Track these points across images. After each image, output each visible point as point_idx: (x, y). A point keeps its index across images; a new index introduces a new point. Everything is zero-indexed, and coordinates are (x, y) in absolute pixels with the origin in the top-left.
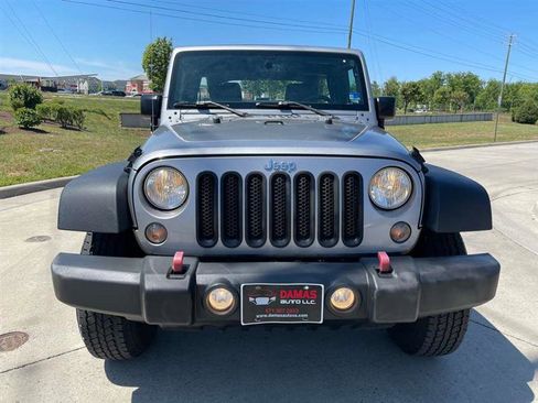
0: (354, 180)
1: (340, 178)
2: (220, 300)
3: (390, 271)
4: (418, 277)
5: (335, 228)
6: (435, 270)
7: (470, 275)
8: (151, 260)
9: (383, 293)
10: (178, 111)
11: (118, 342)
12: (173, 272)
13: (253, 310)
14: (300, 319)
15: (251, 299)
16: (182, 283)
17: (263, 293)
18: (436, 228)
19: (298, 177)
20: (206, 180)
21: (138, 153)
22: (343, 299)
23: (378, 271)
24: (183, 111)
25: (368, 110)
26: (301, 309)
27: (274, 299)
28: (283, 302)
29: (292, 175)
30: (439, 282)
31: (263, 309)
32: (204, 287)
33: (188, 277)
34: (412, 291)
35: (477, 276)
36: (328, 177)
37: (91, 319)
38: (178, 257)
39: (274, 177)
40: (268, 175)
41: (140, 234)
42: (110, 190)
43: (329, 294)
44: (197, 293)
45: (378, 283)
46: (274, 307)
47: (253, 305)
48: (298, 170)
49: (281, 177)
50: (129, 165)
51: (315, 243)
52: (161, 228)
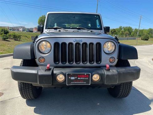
0: (99, 45)
1: (95, 44)
2: (61, 78)
3: (109, 70)
4: (117, 71)
5: (94, 59)
6: (122, 70)
7: (132, 71)
8: (40, 67)
9: (107, 75)
10: (48, 30)
11: (30, 93)
12: (47, 70)
13: (70, 81)
14: (84, 84)
15: (70, 78)
16: (49, 73)
17: (73, 76)
18: (122, 58)
19: (83, 44)
20: (56, 44)
21: (37, 37)
22: (96, 77)
23: (106, 70)
24: (50, 30)
25: (102, 30)
26: (84, 81)
27: (76, 77)
28: (79, 78)
29: (81, 43)
30: (123, 73)
31: (73, 80)
32: (56, 74)
33: (51, 71)
34: (116, 75)
35: (134, 72)
36: (91, 44)
37: (22, 86)
38: (48, 66)
39: (76, 44)
40: (74, 43)
41: (37, 60)
42: (28, 48)
43: (92, 76)
44: (54, 76)
45: (106, 73)
46: (76, 80)
47: (70, 79)
48: (83, 42)
49: (78, 44)
50: (34, 41)
51: (88, 63)
52: (43, 58)
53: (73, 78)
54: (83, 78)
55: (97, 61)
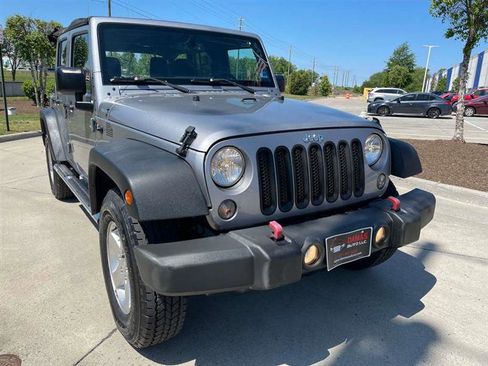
0: (357, 145)
2: (311, 255)
3: (400, 210)
5: (349, 184)
9: (407, 225)
10: (116, 87)
12: (278, 241)
14: (358, 257)
15: (332, 249)
17: (337, 242)
19: (325, 147)
24: (124, 87)
25: (274, 86)
26: (358, 249)
27: (343, 245)
28: (349, 246)
31: (339, 254)
36: (343, 144)
39: (311, 148)
41: (214, 213)
45: (402, 218)
46: (344, 251)
47: (333, 253)
48: (325, 141)
49: (314, 147)
50: (184, 147)
51: (339, 198)
52: (232, 204)
53: (337, 249)
54: (357, 244)
55: (357, 190)
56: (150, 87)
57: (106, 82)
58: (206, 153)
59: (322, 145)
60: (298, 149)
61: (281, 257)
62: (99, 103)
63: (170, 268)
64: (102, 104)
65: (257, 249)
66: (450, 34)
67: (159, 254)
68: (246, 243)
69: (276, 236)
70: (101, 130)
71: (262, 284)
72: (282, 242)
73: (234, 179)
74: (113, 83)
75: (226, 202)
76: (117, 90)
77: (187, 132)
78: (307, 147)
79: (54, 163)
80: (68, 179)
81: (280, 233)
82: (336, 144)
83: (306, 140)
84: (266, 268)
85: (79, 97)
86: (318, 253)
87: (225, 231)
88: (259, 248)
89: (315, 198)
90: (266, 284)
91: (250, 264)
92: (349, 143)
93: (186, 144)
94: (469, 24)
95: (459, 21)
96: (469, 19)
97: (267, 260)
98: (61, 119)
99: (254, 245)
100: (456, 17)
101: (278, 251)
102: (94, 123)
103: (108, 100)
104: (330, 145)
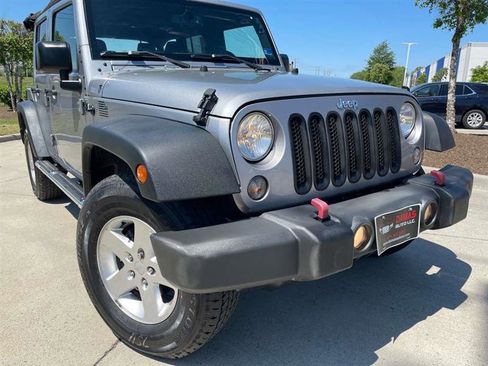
1: (385, 113)
5: (385, 158)
10: (107, 62)
14: (405, 238)
15: (381, 230)
17: (386, 221)
19: (360, 115)
24: (113, 62)
25: (280, 65)
27: (392, 225)
28: (397, 226)
31: (386, 236)
36: (378, 113)
39: (345, 117)
46: (393, 233)
47: (382, 234)
48: (360, 108)
49: (349, 115)
50: (204, 114)
51: (376, 175)
52: (263, 180)
53: (386, 230)
54: (405, 223)
55: (394, 165)
56: (147, 63)
57: (95, 56)
58: (232, 119)
59: (357, 113)
60: (333, 116)
61: (332, 239)
62: (89, 81)
63: (200, 258)
64: (92, 82)
65: (302, 231)
66: (438, 24)
67: (185, 242)
68: (286, 225)
69: (321, 216)
70: (93, 112)
71: (310, 273)
72: (329, 222)
73: (262, 152)
74: (104, 58)
75: (255, 179)
76: (109, 66)
77: (206, 96)
78: (341, 114)
79: (35, 159)
80: (52, 175)
81: (326, 212)
82: (372, 112)
83: (341, 106)
84: (315, 254)
85: (65, 75)
86: (367, 235)
87: (257, 214)
88: (304, 229)
89: (352, 174)
90: (315, 272)
91: (294, 249)
92: (384, 111)
93: (205, 110)
94: (457, 13)
95: (446, 11)
96: (457, 8)
97: (316, 244)
98: (42, 110)
99: (298, 227)
100: (444, 6)
101: (328, 232)
102: (84, 104)
103: (98, 77)
104: (364, 113)
